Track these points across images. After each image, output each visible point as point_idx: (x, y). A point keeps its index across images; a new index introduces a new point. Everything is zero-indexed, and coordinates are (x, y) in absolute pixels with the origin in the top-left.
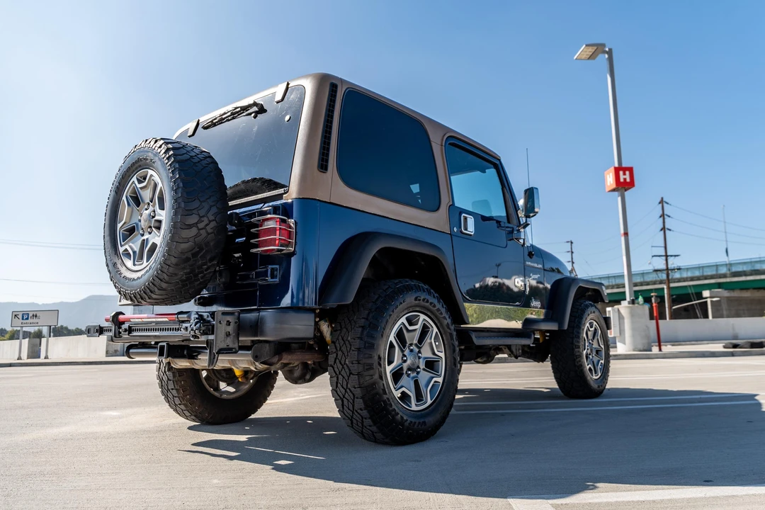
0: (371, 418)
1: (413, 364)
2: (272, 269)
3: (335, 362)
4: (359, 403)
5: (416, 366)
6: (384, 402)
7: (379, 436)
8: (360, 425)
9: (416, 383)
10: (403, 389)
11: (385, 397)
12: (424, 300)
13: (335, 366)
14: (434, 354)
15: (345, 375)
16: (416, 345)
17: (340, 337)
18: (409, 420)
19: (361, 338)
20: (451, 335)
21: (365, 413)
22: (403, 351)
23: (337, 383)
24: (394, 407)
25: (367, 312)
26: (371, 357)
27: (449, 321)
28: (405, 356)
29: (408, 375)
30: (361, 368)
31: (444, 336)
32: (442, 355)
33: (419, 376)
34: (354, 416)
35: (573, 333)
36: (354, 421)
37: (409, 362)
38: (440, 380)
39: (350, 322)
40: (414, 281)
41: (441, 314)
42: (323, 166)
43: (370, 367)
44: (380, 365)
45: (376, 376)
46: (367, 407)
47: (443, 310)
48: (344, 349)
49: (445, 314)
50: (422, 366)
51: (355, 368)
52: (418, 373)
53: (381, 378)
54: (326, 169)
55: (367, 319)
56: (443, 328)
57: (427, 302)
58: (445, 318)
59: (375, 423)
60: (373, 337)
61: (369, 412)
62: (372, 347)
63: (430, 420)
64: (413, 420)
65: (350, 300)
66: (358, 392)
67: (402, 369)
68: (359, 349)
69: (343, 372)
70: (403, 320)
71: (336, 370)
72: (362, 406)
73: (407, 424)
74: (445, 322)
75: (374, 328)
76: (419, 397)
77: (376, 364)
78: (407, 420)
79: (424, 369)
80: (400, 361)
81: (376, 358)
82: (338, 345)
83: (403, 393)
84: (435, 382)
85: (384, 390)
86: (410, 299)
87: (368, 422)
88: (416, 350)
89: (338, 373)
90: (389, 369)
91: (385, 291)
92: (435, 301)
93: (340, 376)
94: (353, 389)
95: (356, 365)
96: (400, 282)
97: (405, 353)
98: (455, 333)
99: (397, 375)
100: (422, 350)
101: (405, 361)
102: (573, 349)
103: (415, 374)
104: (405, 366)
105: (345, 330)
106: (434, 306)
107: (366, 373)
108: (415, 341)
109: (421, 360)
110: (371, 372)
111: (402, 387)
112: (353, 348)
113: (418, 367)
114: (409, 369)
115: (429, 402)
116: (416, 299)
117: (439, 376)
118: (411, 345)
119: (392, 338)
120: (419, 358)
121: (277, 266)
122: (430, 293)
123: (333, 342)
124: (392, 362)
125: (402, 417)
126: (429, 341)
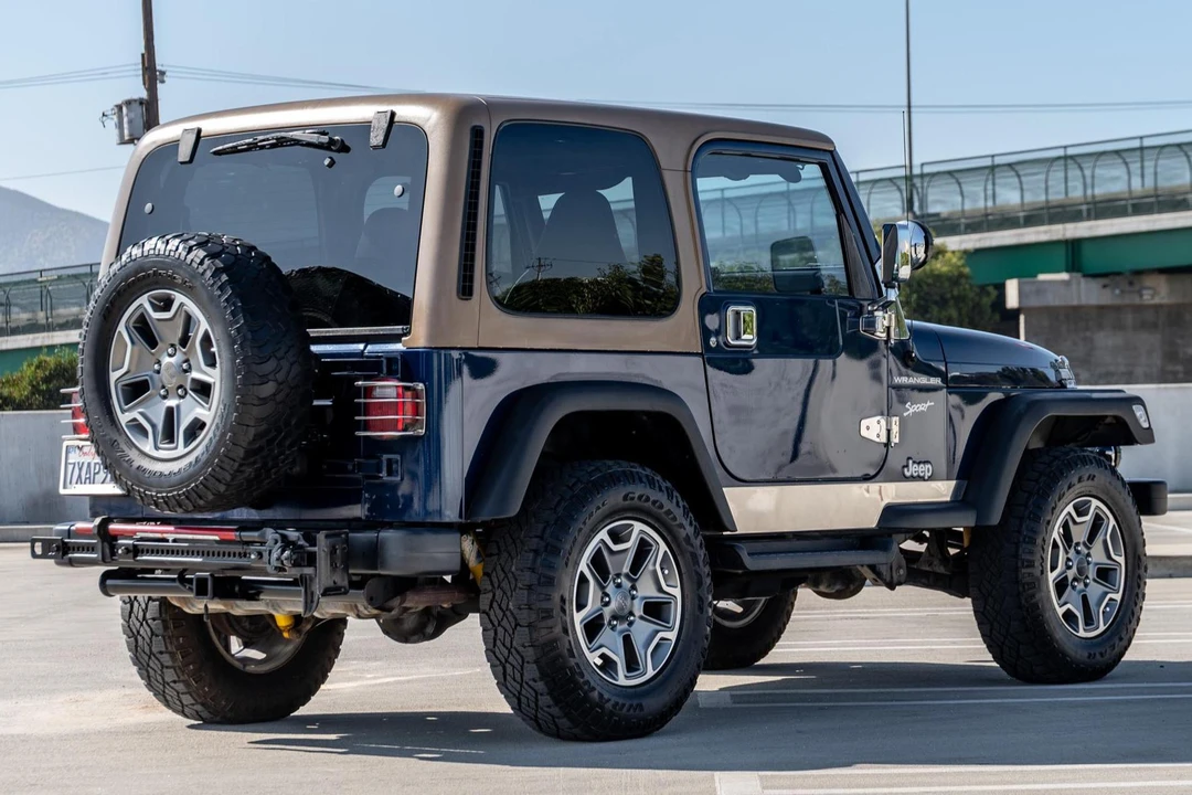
0: (550, 694)
1: (621, 608)
2: (389, 461)
3: (491, 606)
4: (532, 671)
5: (626, 611)
6: (571, 669)
7: (564, 723)
8: (533, 705)
9: (627, 640)
10: (604, 650)
11: (572, 662)
12: (640, 497)
13: (492, 612)
14: (660, 590)
15: (508, 627)
16: (627, 576)
17: (499, 568)
18: (614, 699)
19: (532, 570)
20: (694, 556)
21: (540, 686)
22: (603, 588)
23: (495, 640)
24: (587, 677)
25: (541, 526)
26: (548, 598)
27: (690, 530)
28: (607, 595)
29: (614, 628)
30: (534, 617)
31: (679, 558)
32: (677, 592)
33: (632, 629)
34: (524, 692)
35: (1019, 532)
36: (523, 699)
37: (613, 605)
38: (672, 636)
39: (514, 542)
40: (624, 464)
41: (675, 519)
42: (466, 290)
43: (548, 614)
44: (564, 611)
45: (558, 629)
46: (543, 676)
47: (678, 512)
48: (505, 585)
49: (681, 519)
50: (638, 610)
51: (524, 617)
52: (631, 624)
53: (565, 631)
54: (471, 294)
55: (541, 538)
56: (679, 546)
57: (648, 499)
58: (681, 526)
59: (557, 702)
60: (551, 567)
61: (546, 684)
62: (550, 582)
63: (653, 704)
64: (621, 701)
65: (514, 509)
66: (530, 653)
67: (601, 617)
68: (529, 587)
69: (505, 623)
70: (603, 535)
71: (493, 617)
72: (537, 675)
73: (609, 706)
74: (683, 533)
75: (552, 554)
76: (632, 664)
77: (556, 611)
78: (609, 700)
79: (641, 618)
80: (599, 604)
81: (557, 598)
82: (495, 580)
83: (603, 656)
84: (662, 639)
85: (570, 651)
86: (614, 497)
87: (545, 700)
88: (627, 584)
89: (496, 623)
90: (579, 618)
91: (571, 488)
92: (663, 498)
93: (500, 630)
94: (521, 649)
95: (525, 612)
96: (597, 469)
97: (608, 590)
98: (702, 553)
99: (593, 628)
100: (638, 585)
101: (607, 604)
102: (1017, 569)
103: (625, 626)
104: (607, 612)
105: (505, 555)
106: (661, 507)
107: (543, 624)
108: (626, 570)
109: (636, 602)
110: (549, 622)
111: (600, 647)
112: (520, 585)
113: (631, 614)
114: (614, 617)
115: (651, 673)
116: (625, 498)
117: (671, 629)
118: (618, 575)
119: (583, 567)
120: (633, 598)
121: (398, 457)
122: (652, 483)
123: (485, 574)
124: (585, 606)
125: (601, 695)
126: (651, 567)
